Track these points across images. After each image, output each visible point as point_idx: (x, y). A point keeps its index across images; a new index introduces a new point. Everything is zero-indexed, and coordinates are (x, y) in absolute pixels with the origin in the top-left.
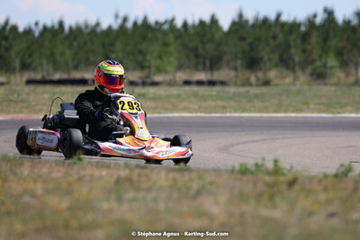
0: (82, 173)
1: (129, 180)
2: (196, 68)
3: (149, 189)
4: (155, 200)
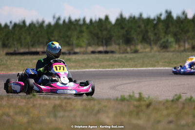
0: (35, 103)
1: (60, 106)
2: (98, 45)
3: (71, 111)
4: (75, 116)
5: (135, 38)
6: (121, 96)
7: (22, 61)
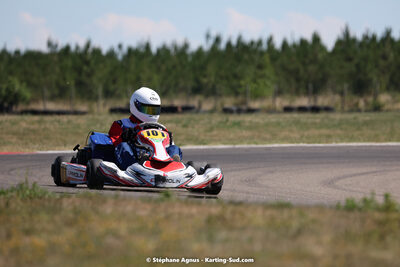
0: (170, 211)
1: (221, 218)
2: (297, 93)
4: (251, 240)
5: (375, 79)
6: (347, 201)
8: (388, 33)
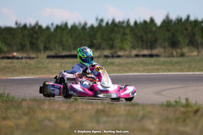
0: (77, 107)
1: (103, 111)
3: (114, 116)
4: (118, 122)
5: (181, 40)
6: (167, 102)
7: (63, 64)
8: (188, 17)
